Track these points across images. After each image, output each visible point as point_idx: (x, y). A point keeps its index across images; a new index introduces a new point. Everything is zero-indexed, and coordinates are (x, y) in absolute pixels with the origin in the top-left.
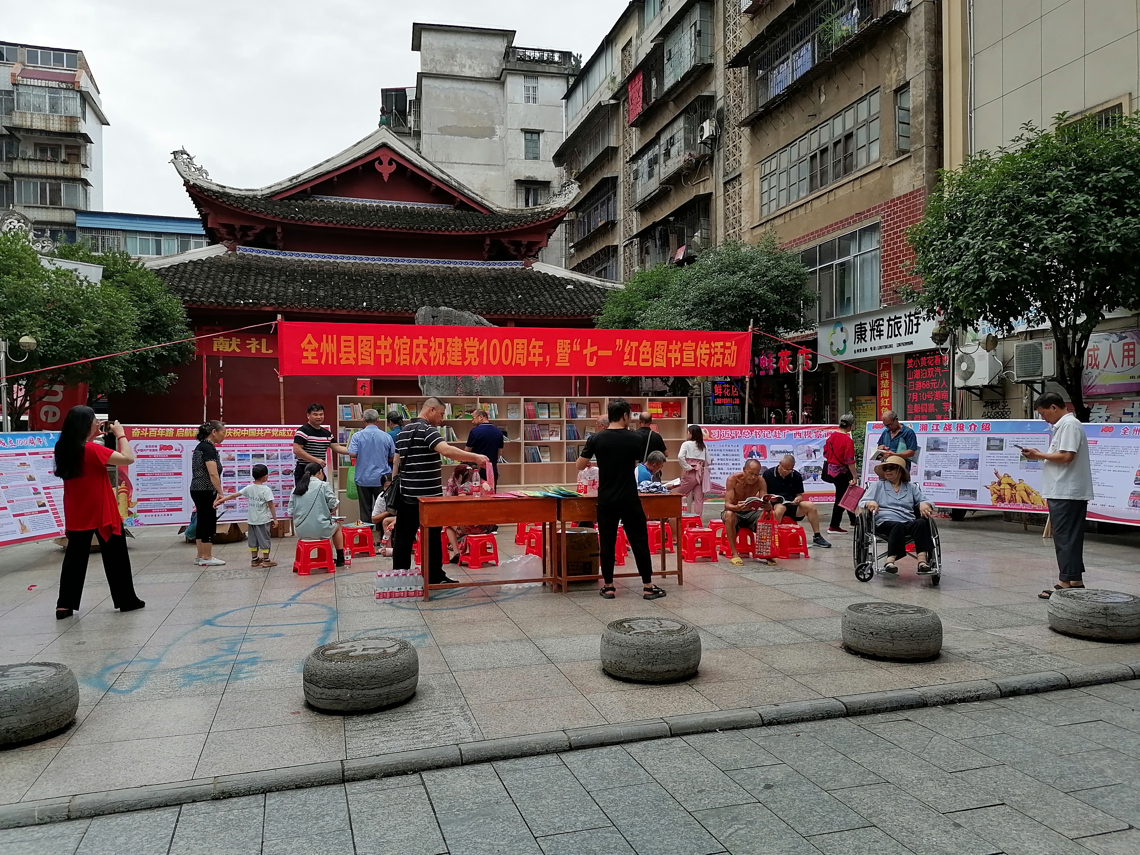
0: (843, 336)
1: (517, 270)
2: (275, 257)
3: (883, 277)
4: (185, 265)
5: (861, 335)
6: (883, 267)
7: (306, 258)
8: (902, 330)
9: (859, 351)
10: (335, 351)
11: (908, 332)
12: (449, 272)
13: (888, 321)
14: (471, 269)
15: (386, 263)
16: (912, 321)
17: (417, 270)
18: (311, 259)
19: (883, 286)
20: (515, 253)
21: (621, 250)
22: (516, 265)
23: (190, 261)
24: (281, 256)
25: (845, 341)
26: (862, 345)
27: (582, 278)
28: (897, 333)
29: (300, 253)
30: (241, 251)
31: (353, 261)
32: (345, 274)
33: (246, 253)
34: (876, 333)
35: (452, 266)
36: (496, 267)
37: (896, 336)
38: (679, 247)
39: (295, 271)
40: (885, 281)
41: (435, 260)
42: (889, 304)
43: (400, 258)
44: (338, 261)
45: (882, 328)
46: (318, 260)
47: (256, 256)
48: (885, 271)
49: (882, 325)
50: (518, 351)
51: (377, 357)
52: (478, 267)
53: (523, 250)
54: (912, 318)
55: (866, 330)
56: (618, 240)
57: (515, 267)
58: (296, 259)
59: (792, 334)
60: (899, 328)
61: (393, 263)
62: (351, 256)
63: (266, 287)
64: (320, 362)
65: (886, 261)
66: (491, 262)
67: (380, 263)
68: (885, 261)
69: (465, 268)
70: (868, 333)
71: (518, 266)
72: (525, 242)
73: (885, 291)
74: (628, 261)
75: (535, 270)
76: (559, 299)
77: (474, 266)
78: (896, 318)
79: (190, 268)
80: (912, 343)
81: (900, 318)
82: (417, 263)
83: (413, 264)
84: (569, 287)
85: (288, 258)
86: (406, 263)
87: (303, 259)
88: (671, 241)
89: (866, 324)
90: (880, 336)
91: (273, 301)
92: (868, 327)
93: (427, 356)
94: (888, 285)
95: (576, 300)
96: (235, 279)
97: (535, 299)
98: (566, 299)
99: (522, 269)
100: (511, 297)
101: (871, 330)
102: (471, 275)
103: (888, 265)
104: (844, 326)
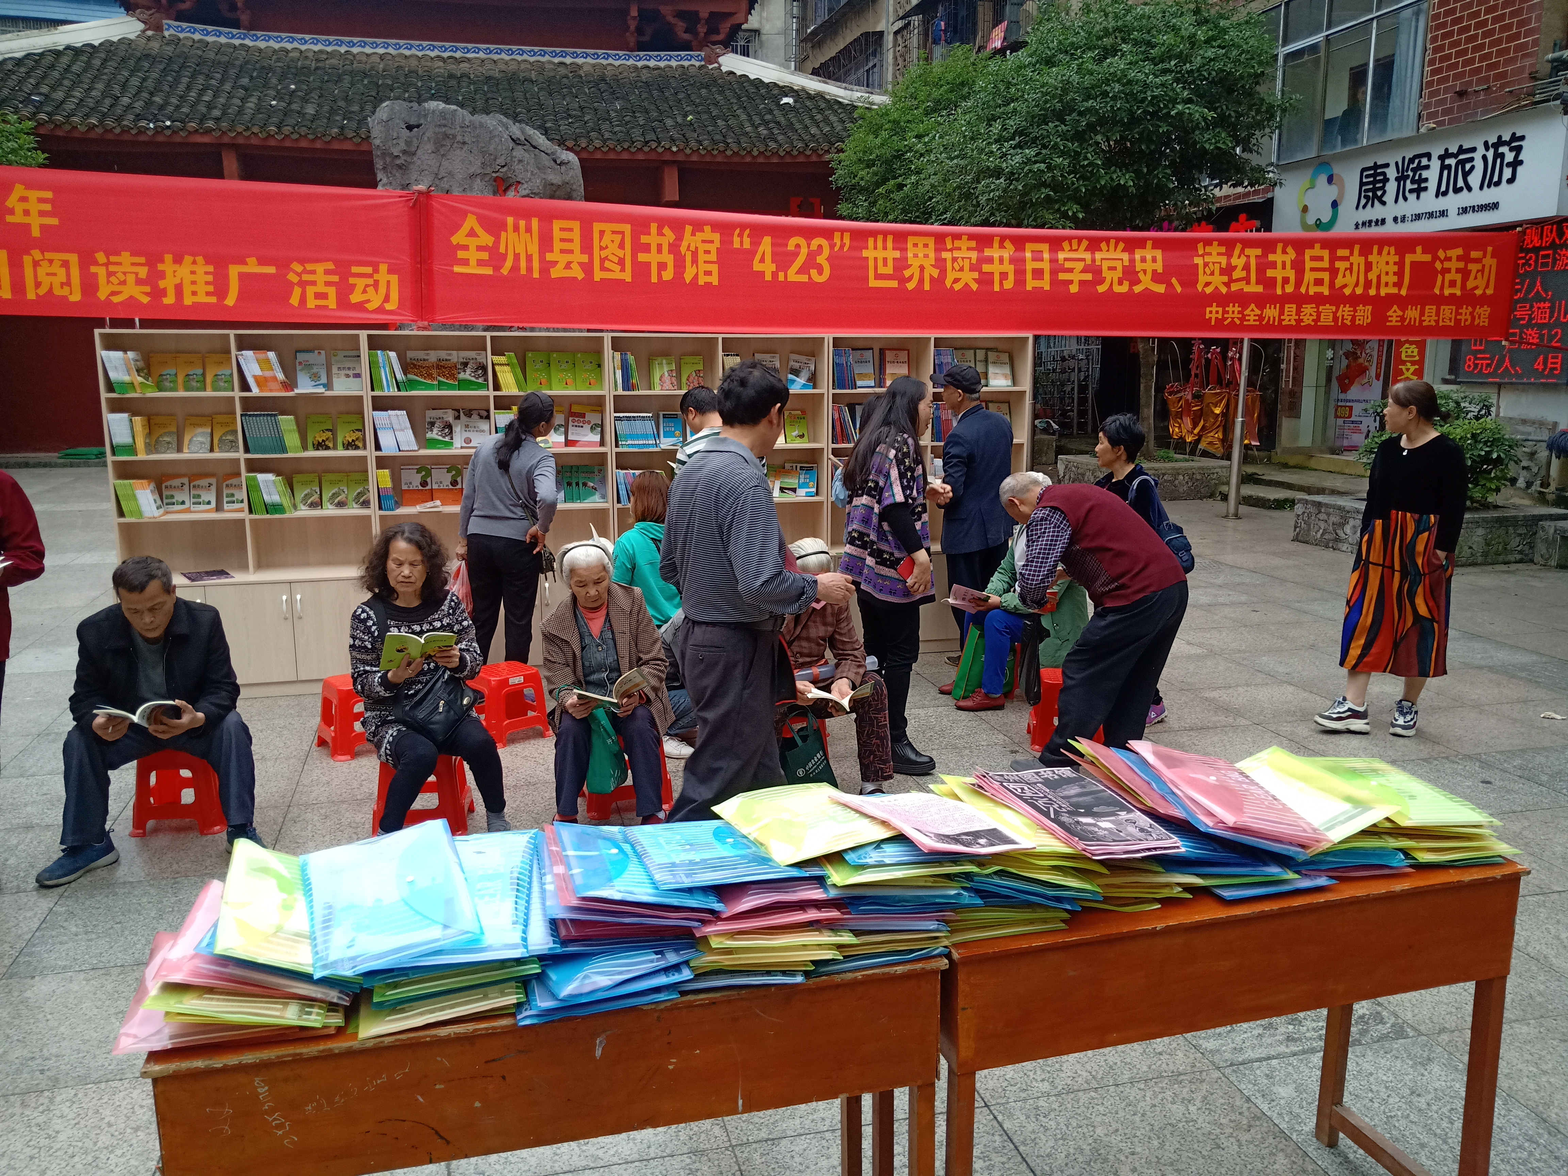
1: (692, 70)
2: (237, 42)
3: (1432, 62)
4: (57, 54)
5: (1374, 190)
6: (1434, 39)
7: (295, 45)
8: (1475, 179)
9: (1368, 223)
11: (1490, 181)
12: (562, 71)
13: (1442, 158)
14: (605, 67)
15: (445, 55)
16: (1502, 156)
17: (503, 67)
18: (303, 48)
19: (1430, 84)
20: (687, 36)
21: (889, 39)
22: (690, 61)
23: (68, 48)
24: (247, 42)
25: (1335, 205)
26: (1376, 212)
27: (813, 85)
28: (1460, 183)
29: (283, 35)
30: (172, 31)
31: (381, 51)
32: (365, 75)
33: (181, 35)
34: (1409, 186)
35: (568, 60)
36: (652, 63)
37: (1457, 190)
38: (995, 25)
39: (270, 69)
40: (1434, 72)
41: (536, 49)
42: (1439, 124)
43: (470, 46)
44: (355, 50)
45: (1425, 174)
46: (316, 48)
47: (200, 41)
48: (1436, 50)
49: (1427, 167)
52: (617, 63)
53: (702, 30)
55: (1386, 180)
56: (884, 22)
57: (686, 63)
58: (277, 46)
59: (1227, 190)
60: (1466, 175)
61: (458, 55)
62: (379, 41)
63: (206, 98)
65: (1444, 25)
66: (642, 54)
67: (433, 54)
68: (1439, 27)
69: (594, 66)
70: (1391, 187)
71: (693, 62)
72: (704, 14)
73: (1432, 95)
74: (900, 61)
75: (724, 69)
76: (766, 123)
77: (610, 61)
78: (1461, 150)
79: (65, 60)
80: (1495, 206)
81: (1474, 150)
82: (503, 56)
83: (496, 57)
84: (785, 100)
85: (262, 45)
86: (481, 55)
87: (289, 46)
88: (980, 15)
89: (1387, 165)
90: (1419, 191)
91: (210, 124)
92: (1391, 173)
94: (1440, 81)
95: (798, 126)
96: (150, 84)
97: (720, 123)
98: (778, 123)
99: (701, 67)
100: (674, 117)
101: (1397, 179)
102: (603, 79)
103: (1445, 36)
104: (1337, 170)
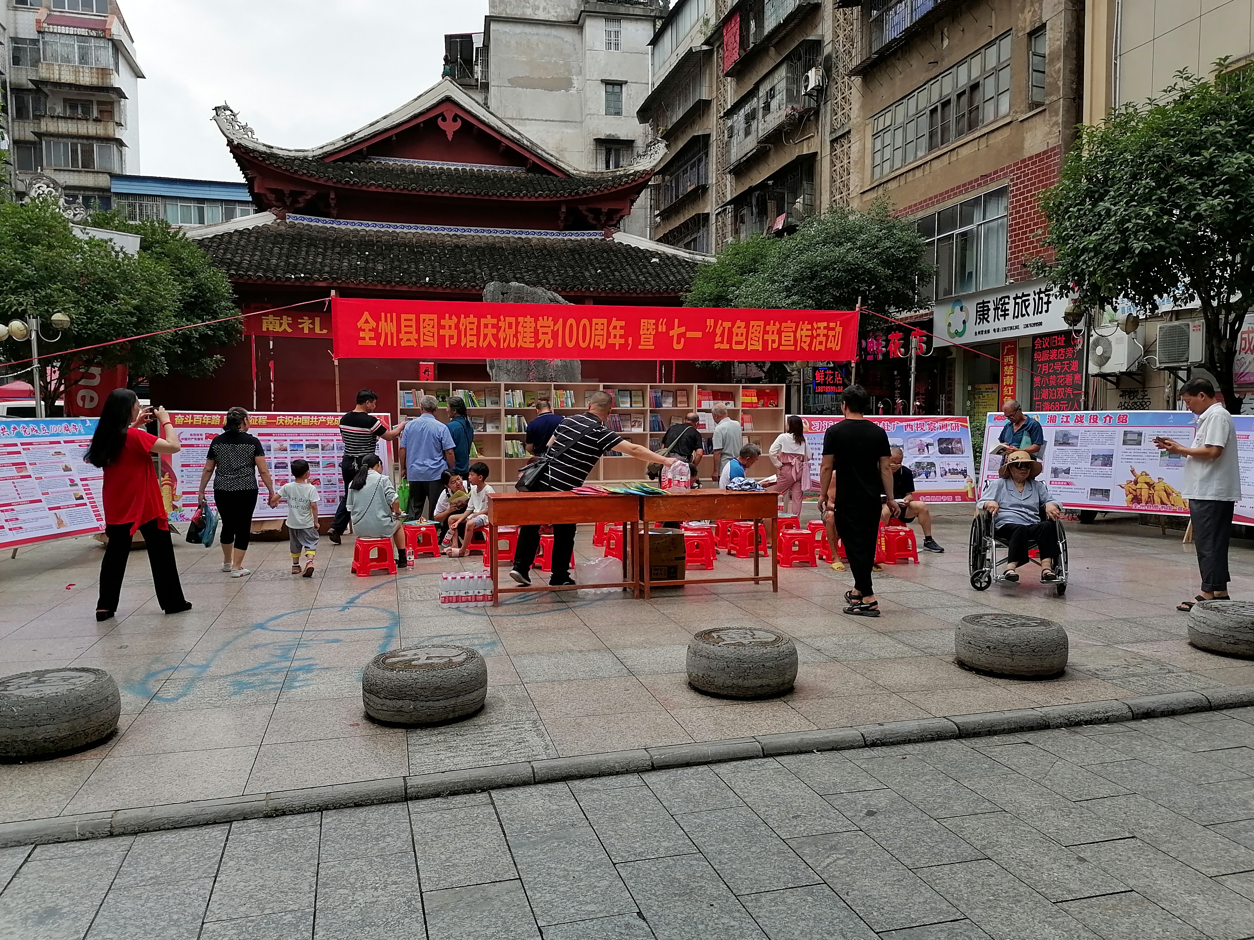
0: (962, 316)
1: (596, 241)
2: (328, 226)
3: (1011, 248)
4: (230, 235)
5: (983, 315)
6: (1011, 237)
7: (363, 227)
8: (1031, 310)
9: (981, 332)
10: (394, 330)
11: (1037, 312)
12: (520, 243)
13: (1015, 299)
14: (545, 240)
15: (451, 233)
16: (1042, 298)
17: (485, 240)
18: (367, 229)
19: (1010, 259)
20: (594, 222)
21: (713, 218)
22: (596, 236)
23: (236, 231)
24: (334, 225)
25: (964, 322)
26: (985, 326)
27: (669, 250)
28: (1024, 312)
29: (356, 222)
30: (291, 220)
31: (414, 231)
32: (405, 245)
33: (296, 222)
34: (1000, 313)
35: (523, 236)
36: (573, 238)
37: (1023, 316)
38: (778, 215)
39: (350, 242)
40: (1012, 254)
41: (504, 230)
42: (1016, 280)
43: (466, 228)
44: (398, 230)
45: (1007, 307)
46: (375, 229)
47: (307, 225)
48: (1012, 242)
49: (1008, 303)
50: (597, 332)
51: (441, 339)
52: (552, 238)
53: (603, 219)
54: (1042, 295)
55: (989, 310)
56: (709, 207)
57: (593, 238)
58: (352, 228)
59: (905, 314)
60: (1026, 307)
61: (459, 233)
62: (412, 225)
63: (320, 260)
64: (378, 342)
65: (1015, 230)
66: (567, 232)
67: (443, 233)
68: (1013, 231)
69: (538, 239)
70: (992, 313)
71: (597, 237)
72: (605, 210)
73: (1012, 265)
74: (720, 231)
75: (616, 241)
76: (643, 273)
77: (548, 236)
78: (1023, 295)
79: (235, 238)
80: (1041, 324)
81: (1029, 295)
82: (485, 234)
83: (481, 234)
84: (654, 260)
85: (343, 227)
86: (472, 233)
87: (359, 228)
88: (769, 208)
89: (989, 302)
90: (1005, 315)
91: (326, 276)
92: (991, 306)
93: (496, 337)
94: (1016, 258)
95: (662, 275)
96: (285, 251)
97: (616, 273)
98: (650, 274)
99: (602, 240)
100: (589, 271)
101: (994, 309)
102: (545, 247)
103: (1016, 235)
104: (964, 304)
